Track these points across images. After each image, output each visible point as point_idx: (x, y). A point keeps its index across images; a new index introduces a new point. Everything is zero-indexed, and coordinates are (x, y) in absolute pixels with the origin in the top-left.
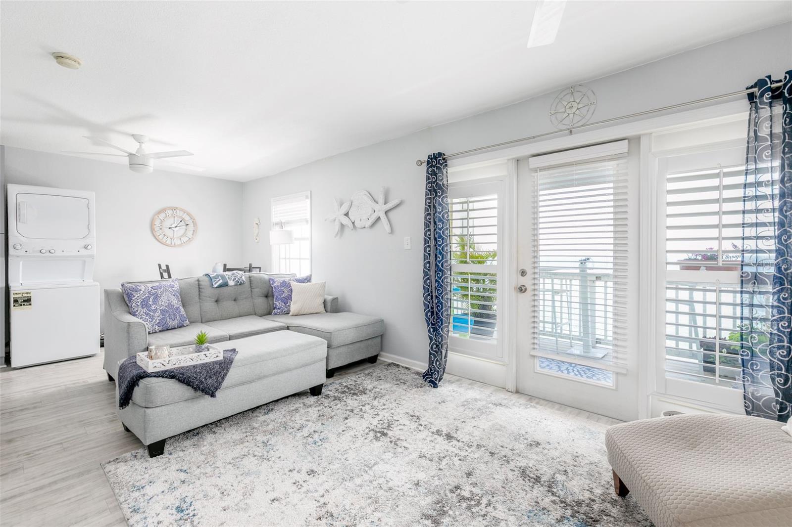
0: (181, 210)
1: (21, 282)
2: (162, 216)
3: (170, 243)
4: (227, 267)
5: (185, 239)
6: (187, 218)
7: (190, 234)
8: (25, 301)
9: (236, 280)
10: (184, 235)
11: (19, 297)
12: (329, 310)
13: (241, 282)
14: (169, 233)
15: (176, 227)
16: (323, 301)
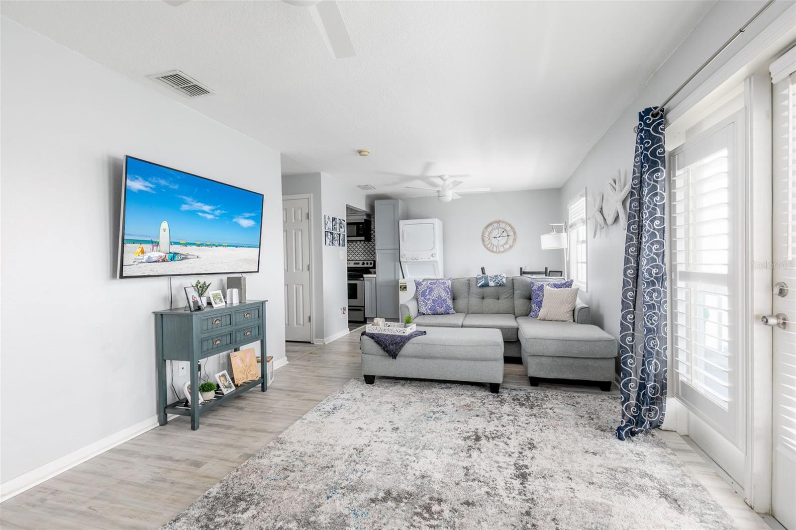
0: (503, 222)
2: (490, 228)
3: (495, 250)
4: (523, 271)
5: (507, 246)
6: (508, 228)
7: (510, 242)
9: (497, 281)
10: (506, 243)
12: (576, 320)
13: (501, 284)
14: (495, 242)
15: (499, 237)
16: (573, 309)
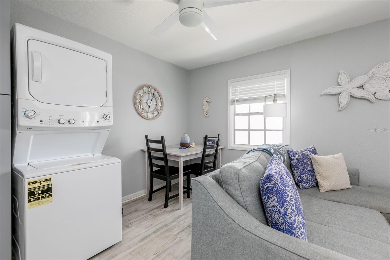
0: (153, 88)
1: (29, 161)
3: (146, 117)
5: (156, 113)
6: (157, 95)
7: (158, 109)
8: (43, 192)
10: (155, 110)
11: (36, 188)
15: (150, 102)
